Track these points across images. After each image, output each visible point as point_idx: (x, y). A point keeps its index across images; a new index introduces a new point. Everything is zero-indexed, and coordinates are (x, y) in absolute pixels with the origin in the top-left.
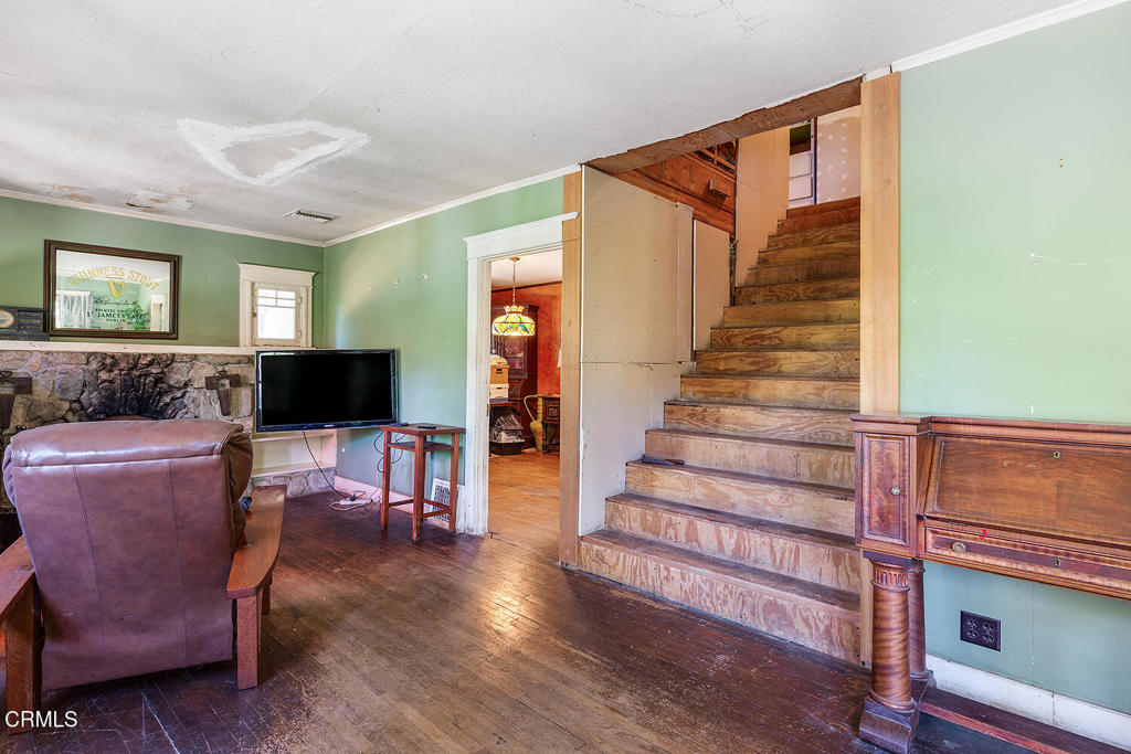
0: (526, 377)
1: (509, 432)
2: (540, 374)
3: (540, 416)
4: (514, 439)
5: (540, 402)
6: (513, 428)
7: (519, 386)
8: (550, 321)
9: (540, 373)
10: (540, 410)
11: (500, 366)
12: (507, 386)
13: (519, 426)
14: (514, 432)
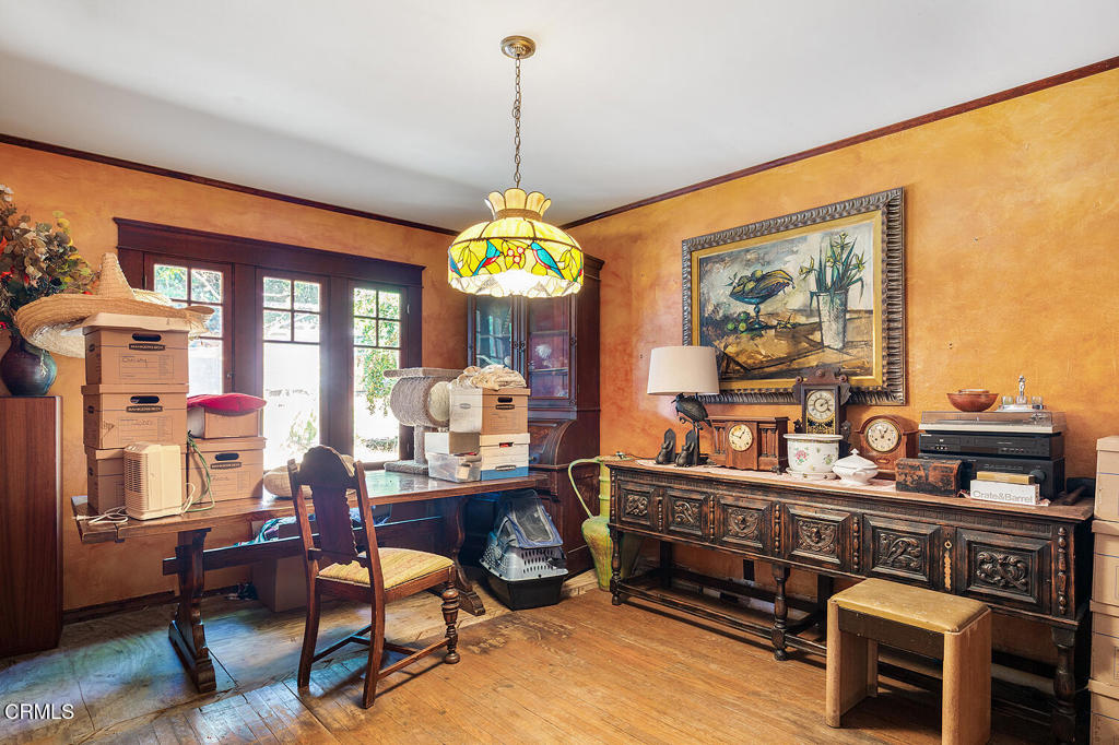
0: (573, 416)
1: (528, 554)
2: (606, 409)
3: (606, 507)
4: (542, 570)
5: (605, 476)
6: (537, 543)
7: (555, 436)
8: (627, 290)
9: (605, 407)
10: (605, 495)
11: (506, 391)
12: (525, 438)
13: (554, 539)
14: (543, 553)
